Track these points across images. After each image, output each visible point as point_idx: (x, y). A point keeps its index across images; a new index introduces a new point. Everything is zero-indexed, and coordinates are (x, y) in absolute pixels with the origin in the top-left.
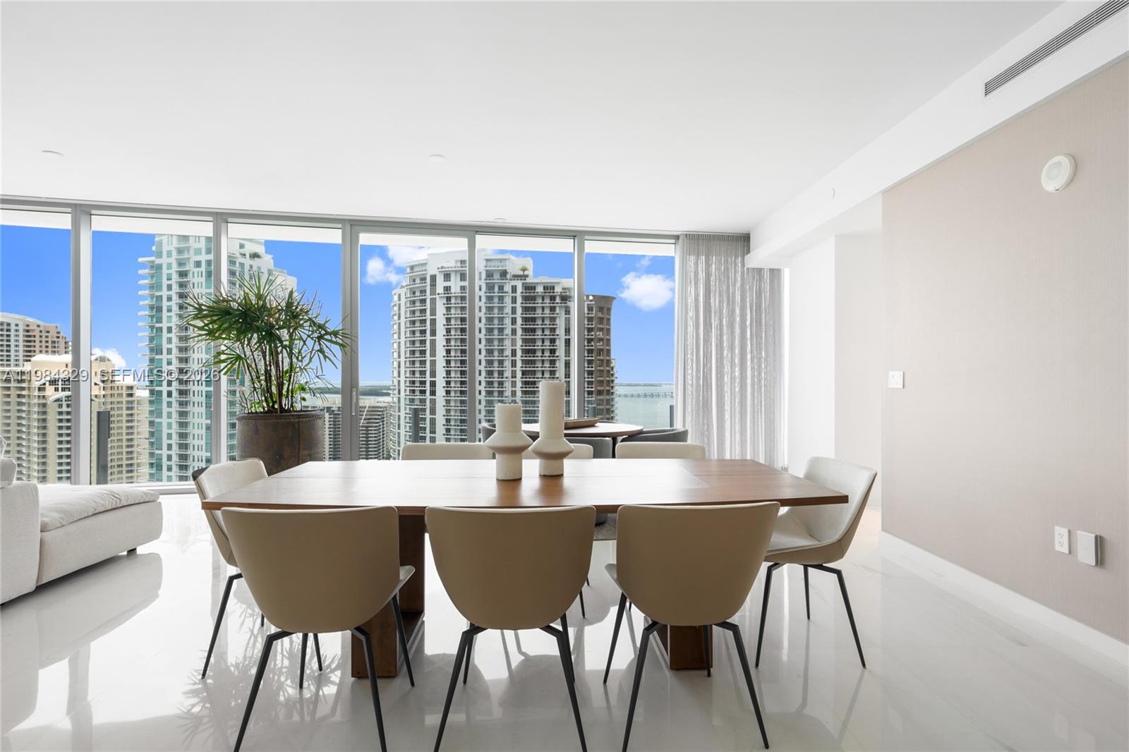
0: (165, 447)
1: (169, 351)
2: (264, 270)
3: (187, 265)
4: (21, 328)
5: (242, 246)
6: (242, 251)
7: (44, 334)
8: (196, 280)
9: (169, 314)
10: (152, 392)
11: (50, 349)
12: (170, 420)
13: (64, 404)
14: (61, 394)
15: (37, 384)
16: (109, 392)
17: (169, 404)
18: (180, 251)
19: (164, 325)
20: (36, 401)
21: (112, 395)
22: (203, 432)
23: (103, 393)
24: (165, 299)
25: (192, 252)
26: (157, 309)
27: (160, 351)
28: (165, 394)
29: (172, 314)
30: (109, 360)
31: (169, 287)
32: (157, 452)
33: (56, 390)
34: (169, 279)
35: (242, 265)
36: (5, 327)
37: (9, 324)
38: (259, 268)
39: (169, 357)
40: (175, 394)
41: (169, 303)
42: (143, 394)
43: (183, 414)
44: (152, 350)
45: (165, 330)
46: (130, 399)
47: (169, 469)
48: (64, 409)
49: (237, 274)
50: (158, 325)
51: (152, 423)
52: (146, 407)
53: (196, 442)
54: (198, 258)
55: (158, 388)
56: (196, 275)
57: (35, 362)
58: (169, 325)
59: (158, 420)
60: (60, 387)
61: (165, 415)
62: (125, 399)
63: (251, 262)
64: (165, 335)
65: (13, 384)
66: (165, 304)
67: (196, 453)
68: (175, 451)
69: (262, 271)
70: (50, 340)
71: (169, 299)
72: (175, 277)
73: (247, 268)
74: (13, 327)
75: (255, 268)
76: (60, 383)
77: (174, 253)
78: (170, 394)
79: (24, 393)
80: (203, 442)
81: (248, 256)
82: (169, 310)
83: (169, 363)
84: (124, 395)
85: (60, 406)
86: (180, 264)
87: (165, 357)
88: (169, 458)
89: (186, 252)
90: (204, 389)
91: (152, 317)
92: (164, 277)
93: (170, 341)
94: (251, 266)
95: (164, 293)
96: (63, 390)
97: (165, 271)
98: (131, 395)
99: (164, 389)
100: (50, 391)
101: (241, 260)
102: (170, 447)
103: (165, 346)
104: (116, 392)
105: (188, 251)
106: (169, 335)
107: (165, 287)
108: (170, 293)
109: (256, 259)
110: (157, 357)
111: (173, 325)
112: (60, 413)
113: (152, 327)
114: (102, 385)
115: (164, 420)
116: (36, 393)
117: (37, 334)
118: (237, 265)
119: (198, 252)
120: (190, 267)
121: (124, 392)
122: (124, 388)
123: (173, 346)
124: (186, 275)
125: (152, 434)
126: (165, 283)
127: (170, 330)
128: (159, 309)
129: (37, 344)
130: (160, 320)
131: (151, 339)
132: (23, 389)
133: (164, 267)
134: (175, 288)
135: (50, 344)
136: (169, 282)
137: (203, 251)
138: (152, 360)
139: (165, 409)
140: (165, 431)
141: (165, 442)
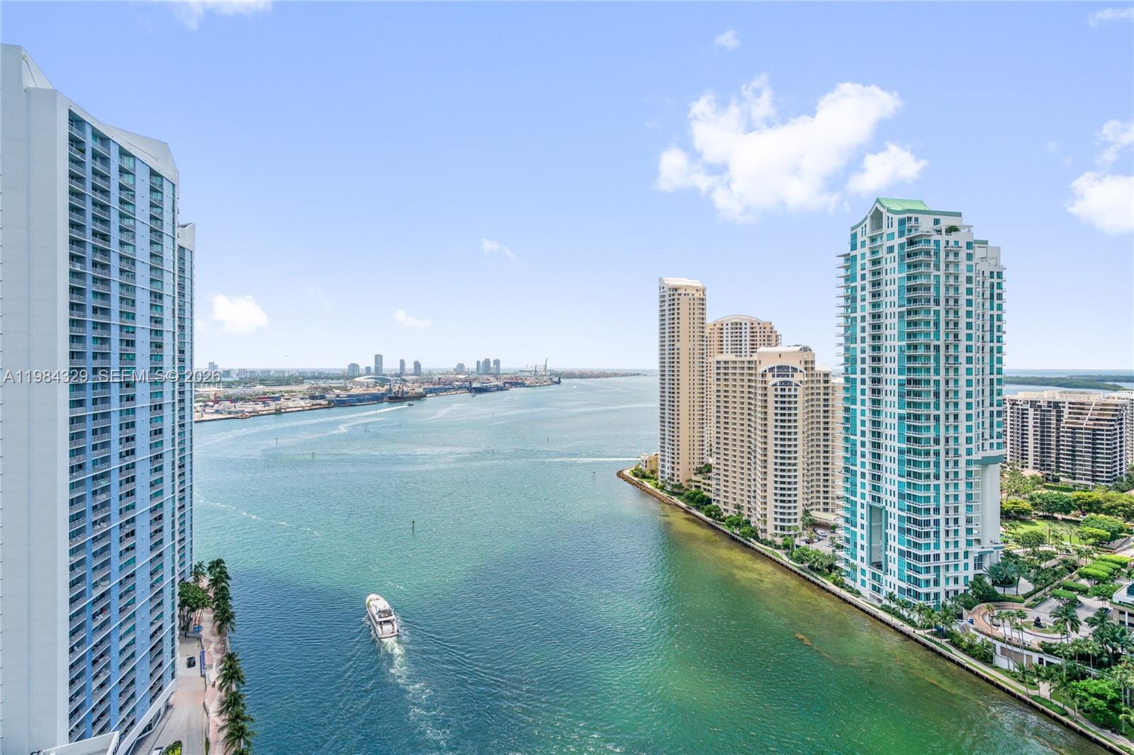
0: (859, 433)
1: (863, 340)
2: (963, 244)
3: (880, 252)
4: (748, 326)
5: (937, 222)
6: (937, 227)
7: (762, 330)
8: (889, 266)
9: (863, 303)
10: (847, 380)
11: (766, 342)
12: (863, 408)
13: (779, 388)
14: (777, 380)
15: (760, 370)
16: (810, 379)
17: (863, 392)
18: (873, 239)
19: (859, 314)
20: (760, 385)
21: (812, 381)
22: (896, 421)
23: (806, 379)
24: (859, 289)
25: (885, 237)
26: (851, 299)
27: (854, 341)
28: (859, 382)
29: (866, 303)
30: (810, 350)
31: (863, 277)
32: (852, 437)
33: (773, 376)
34: (863, 269)
35: (937, 242)
36: (739, 326)
37: (741, 324)
38: (956, 243)
39: (863, 345)
40: (868, 382)
41: (863, 293)
42: (839, 381)
43: (876, 402)
44: (847, 339)
45: (859, 319)
46: (826, 385)
47: (863, 456)
48: (779, 393)
49: (932, 253)
50: (852, 315)
51: (847, 410)
52: (840, 394)
53: (889, 432)
54: (890, 243)
55: (852, 376)
56: (888, 261)
57: (759, 353)
58: (863, 314)
59: (852, 407)
60: (776, 373)
61: (859, 402)
62: (822, 385)
63: (948, 238)
64: (859, 324)
65: (746, 371)
66: (859, 294)
67: (889, 443)
68: (868, 438)
69: (960, 245)
70: (766, 334)
71: (863, 289)
72: (868, 266)
73: (943, 244)
74: (743, 326)
75: (951, 244)
76: (776, 370)
77: (868, 242)
78: (863, 382)
79: (753, 378)
80: (895, 432)
81: (944, 231)
82: (863, 300)
83: (863, 352)
84: (822, 382)
85: (776, 390)
86: (873, 252)
87: (859, 345)
88: (863, 444)
89: (879, 239)
90: (897, 377)
91: (847, 307)
92: (859, 267)
93: (863, 329)
94: (947, 242)
95: (859, 283)
96: (778, 376)
97: (859, 262)
98: (826, 382)
99: (859, 376)
100: (769, 375)
101: (937, 237)
102: (863, 434)
103: (859, 335)
104: (815, 378)
105: (881, 238)
106: (863, 324)
107: (859, 277)
108: (863, 282)
109: (953, 233)
110: (852, 346)
111: (866, 314)
112: (776, 396)
113: (847, 317)
114: (805, 372)
115: (858, 407)
116: (760, 379)
117: (758, 330)
118: (932, 243)
119: (891, 236)
120: (883, 253)
121: (822, 379)
122: (822, 375)
123: (866, 334)
124: (879, 263)
125: (847, 419)
126: (859, 273)
127: (863, 319)
128: (854, 300)
129: (758, 338)
130: (854, 310)
131: (847, 328)
132: (751, 375)
133: (859, 258)
134: (869, 277)
135: (766, 338)
136: (863, 272)
137: (896, 235)
138: (847, 349)
139: (859, 397)
140: (859, 418)
141: (859, 428)
